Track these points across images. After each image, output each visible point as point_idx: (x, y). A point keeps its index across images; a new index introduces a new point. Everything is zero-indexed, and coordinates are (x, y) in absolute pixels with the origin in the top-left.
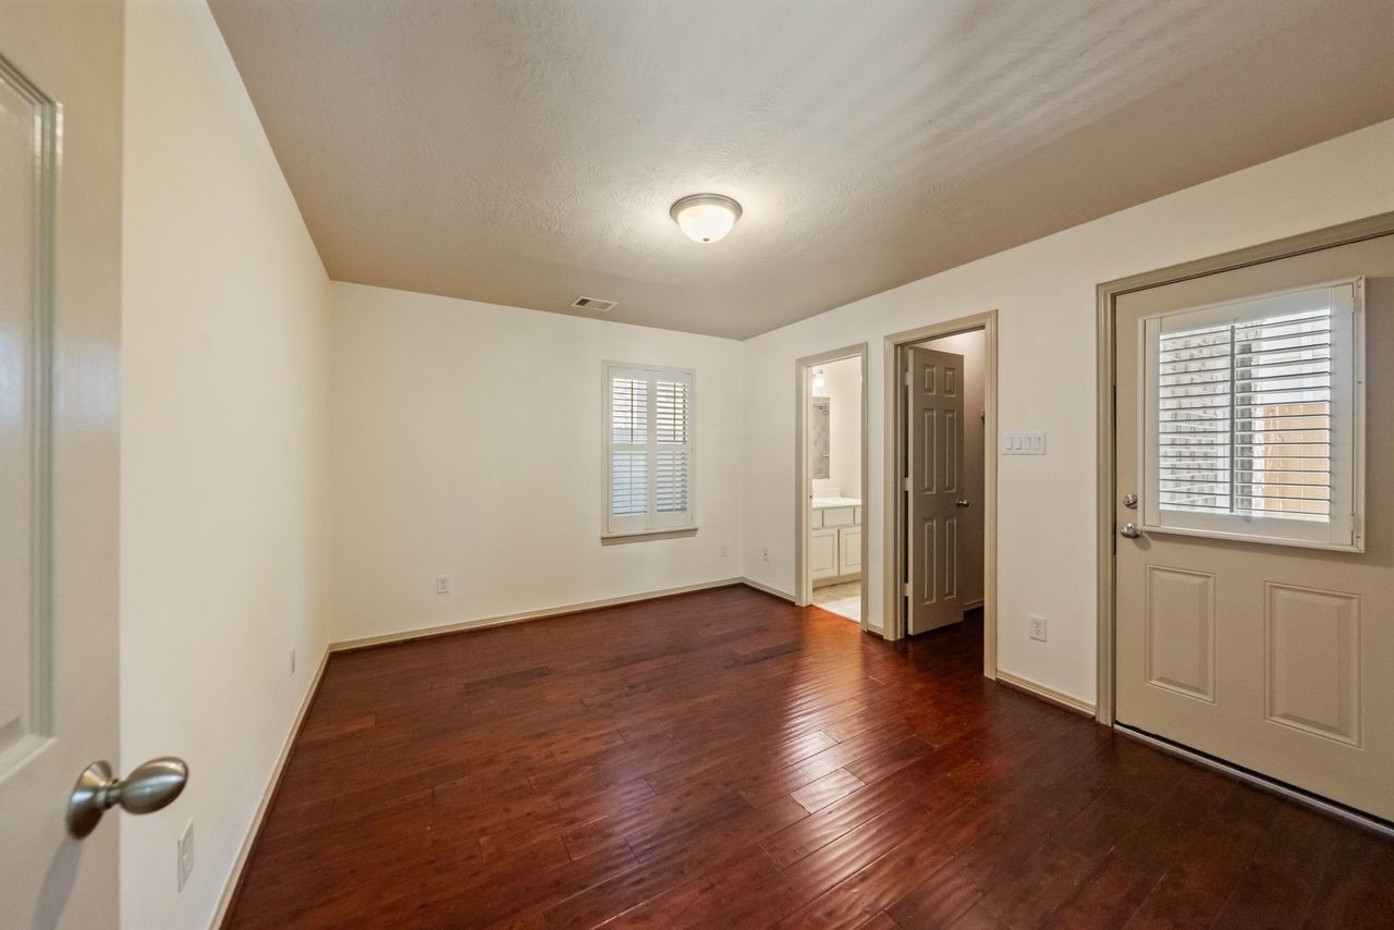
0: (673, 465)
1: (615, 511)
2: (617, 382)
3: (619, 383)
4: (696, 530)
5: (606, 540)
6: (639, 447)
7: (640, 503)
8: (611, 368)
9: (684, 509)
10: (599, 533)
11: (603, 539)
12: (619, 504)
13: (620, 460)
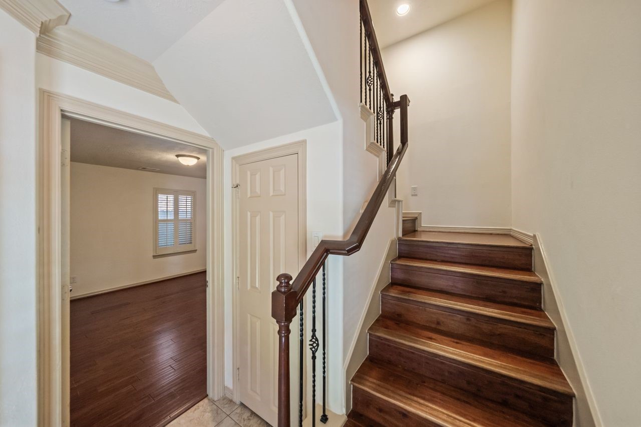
0: (186, 227)
1: (160, 245)
2: (160, 196)
3: (162, 197)
4: (196, 250)
5: (155, 257)
6: (170, 220)
7: (171, 241)
8: (157, 191)
9: (191, 243)
10: (152, 254)
11: (153, 256)
12: (162, 242)
13: (161, 227)
